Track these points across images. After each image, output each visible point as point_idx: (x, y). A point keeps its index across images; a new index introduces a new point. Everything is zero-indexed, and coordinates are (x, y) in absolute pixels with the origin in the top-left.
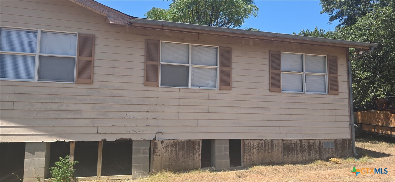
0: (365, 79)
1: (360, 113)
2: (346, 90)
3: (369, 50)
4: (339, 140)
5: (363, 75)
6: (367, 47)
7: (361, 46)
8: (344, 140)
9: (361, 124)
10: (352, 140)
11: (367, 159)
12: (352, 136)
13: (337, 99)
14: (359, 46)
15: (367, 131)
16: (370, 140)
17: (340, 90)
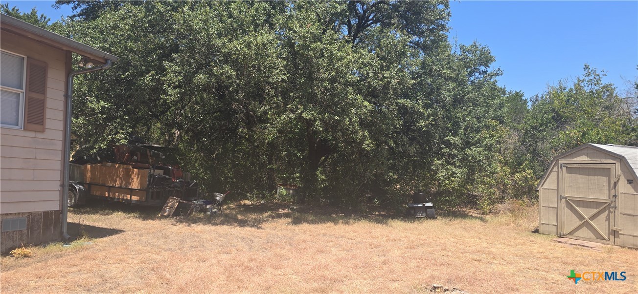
0: (100, 113)
1: (89, 166)
2: (61, 126)
3: (103, 63)
4: (38, 214)
5: (97, 105)
6: (101, 58)
7: (90, 54)
8: (46, 213)
9: (90, 185)
10: (62, 213)
11: (84, 241)
12: (62, 206)
13: (40, 140)
14: (87, 53)
15: (97, 196)
16: (101, 211)
17: (48, 124)
